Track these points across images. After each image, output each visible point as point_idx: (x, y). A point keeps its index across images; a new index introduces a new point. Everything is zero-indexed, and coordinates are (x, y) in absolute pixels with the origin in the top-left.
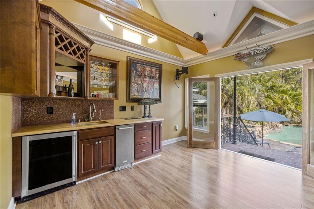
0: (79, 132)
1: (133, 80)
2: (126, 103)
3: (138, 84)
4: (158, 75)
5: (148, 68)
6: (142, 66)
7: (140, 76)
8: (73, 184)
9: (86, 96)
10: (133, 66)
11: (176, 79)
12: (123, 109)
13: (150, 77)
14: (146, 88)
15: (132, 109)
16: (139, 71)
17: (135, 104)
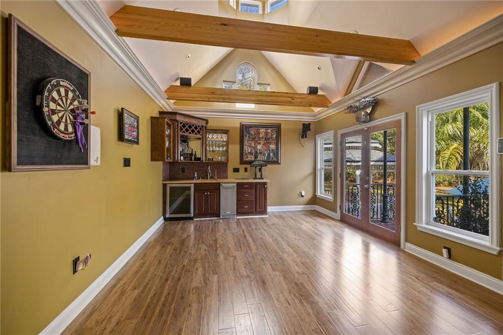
0: (195, 184)
1: (246, 142)
2: (239, 164)
3: (251, 147)
4: (275, 135)
5: (262, 130)
6: (255, 129)
7: (254, 139)
8: (191, 219)
9: (202, 160)
10: (246, 131)
11: (302, 137)
12: (236, 170)
13: (266, 138)
14: (260, 150)
15: (246, 170)
16: (252, 135)
17: (248, 166)
